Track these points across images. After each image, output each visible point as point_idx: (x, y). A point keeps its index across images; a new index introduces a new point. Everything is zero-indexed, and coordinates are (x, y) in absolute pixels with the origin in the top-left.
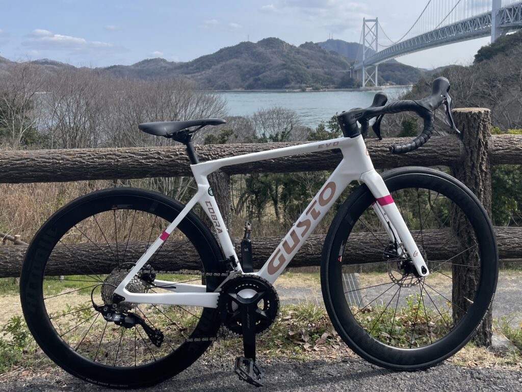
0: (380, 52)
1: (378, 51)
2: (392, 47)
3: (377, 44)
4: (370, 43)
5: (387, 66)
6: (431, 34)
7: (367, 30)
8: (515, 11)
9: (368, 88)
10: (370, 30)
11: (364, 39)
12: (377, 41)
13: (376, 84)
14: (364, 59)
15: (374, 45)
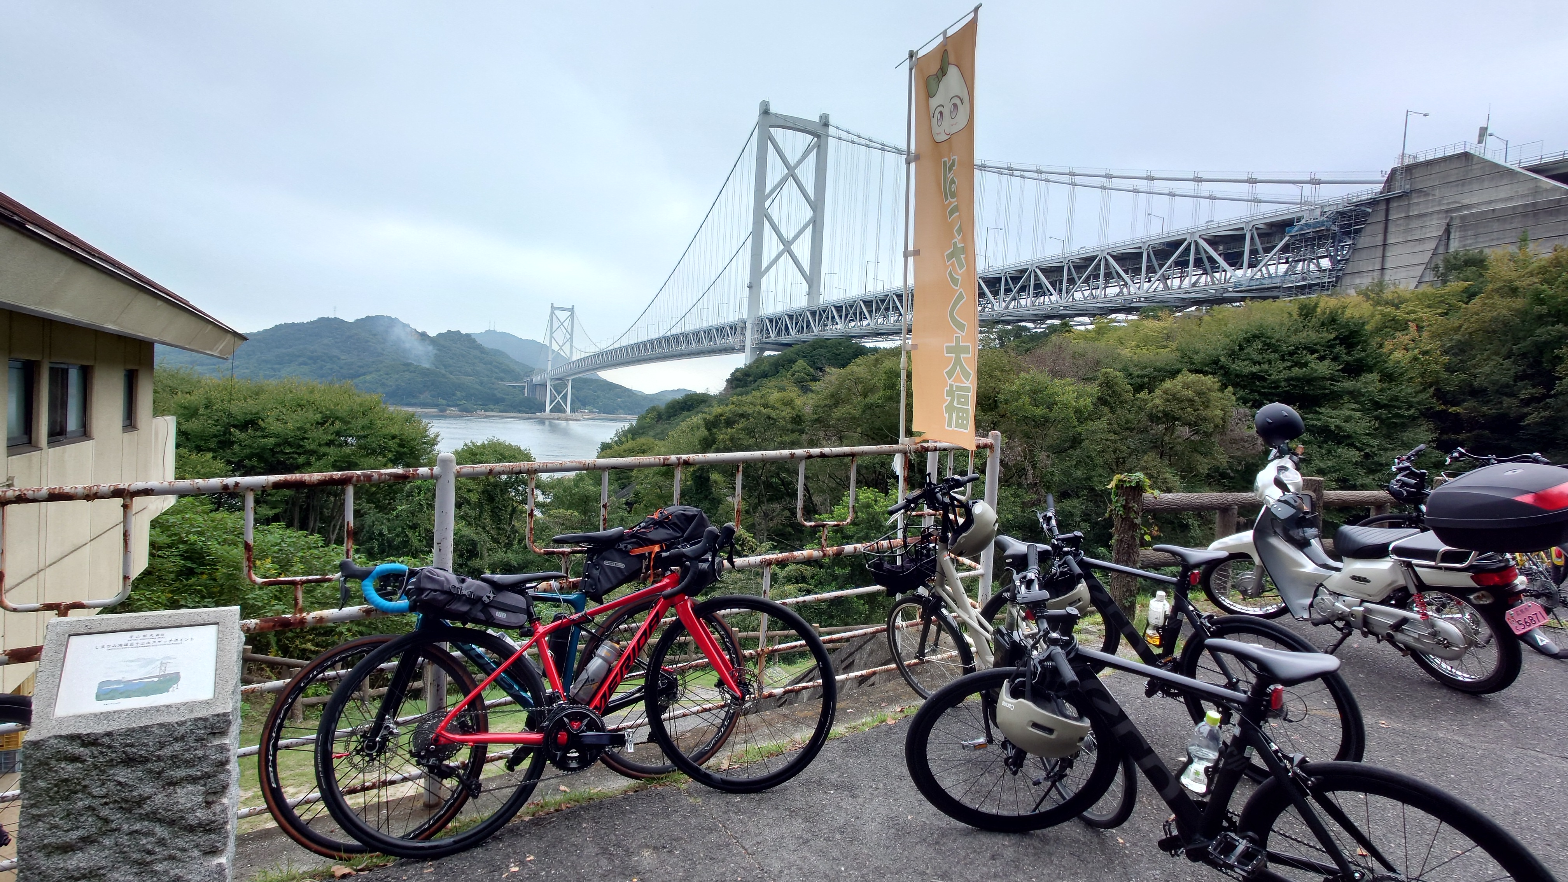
0: (578, 360)
1: (574, 359)
2: (598, 355)
3: (571, 346)
4: (561, 344)
5: (585, 381)
6: (659, 341)
7: (556, 324)
8: (777, 322)
9: (556, 415)
10: (562, 324)
11: (551, 337)
12: (572, 342)
13: (568, 410)
14: (550, 368)
15: (567, 348)
